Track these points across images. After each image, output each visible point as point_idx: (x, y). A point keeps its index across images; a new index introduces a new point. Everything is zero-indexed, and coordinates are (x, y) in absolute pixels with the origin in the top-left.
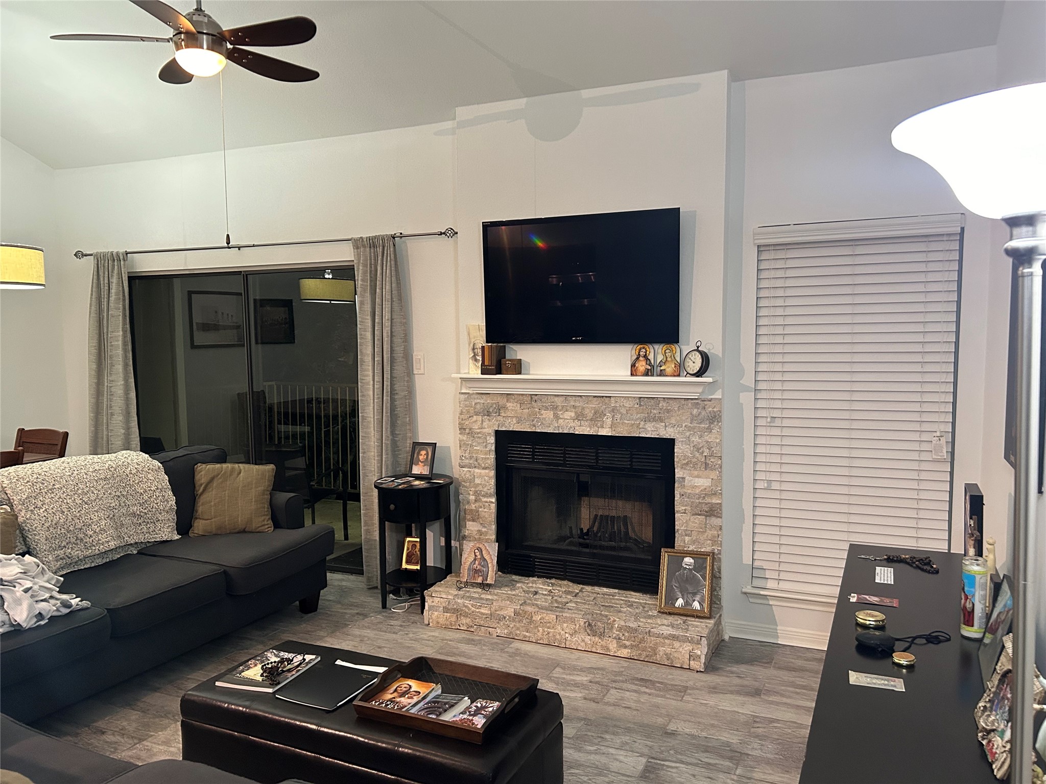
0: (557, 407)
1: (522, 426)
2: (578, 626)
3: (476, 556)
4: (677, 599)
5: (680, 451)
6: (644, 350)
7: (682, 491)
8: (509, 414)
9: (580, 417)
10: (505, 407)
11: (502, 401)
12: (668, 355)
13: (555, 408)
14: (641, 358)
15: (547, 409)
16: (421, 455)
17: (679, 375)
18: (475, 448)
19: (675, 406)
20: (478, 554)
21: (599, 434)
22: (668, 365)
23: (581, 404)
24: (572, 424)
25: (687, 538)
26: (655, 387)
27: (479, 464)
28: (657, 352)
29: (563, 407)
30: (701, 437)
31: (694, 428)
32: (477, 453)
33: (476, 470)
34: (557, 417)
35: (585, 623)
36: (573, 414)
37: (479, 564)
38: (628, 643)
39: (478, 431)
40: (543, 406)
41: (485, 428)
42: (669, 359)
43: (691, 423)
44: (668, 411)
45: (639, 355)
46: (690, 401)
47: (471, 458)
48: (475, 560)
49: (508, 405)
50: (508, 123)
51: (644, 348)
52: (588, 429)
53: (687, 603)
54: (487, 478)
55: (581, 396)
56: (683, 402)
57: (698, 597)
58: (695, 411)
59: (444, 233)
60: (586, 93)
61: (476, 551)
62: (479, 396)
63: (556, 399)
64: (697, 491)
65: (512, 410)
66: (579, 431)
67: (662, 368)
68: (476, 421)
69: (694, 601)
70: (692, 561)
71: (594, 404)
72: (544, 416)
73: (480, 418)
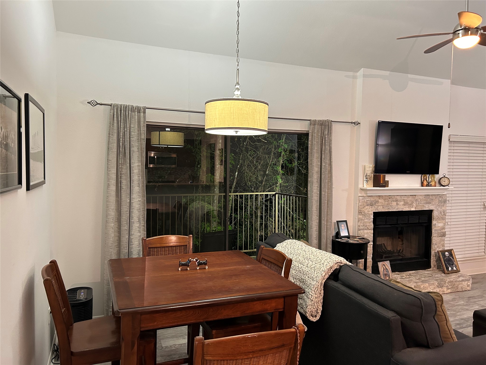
0: (398, 200)
1: (385, 209)
2: (435, 285)
3: (384, 268)
4: (449, 268)
5: (435, 214)
6: (425, 177)
7: (435, 229)
8: (379, 204)
9: (405, 204)
10: (378, 202)
11: (377, 199)
12: (432, 178)
13: (397, 201)
14: (425, 180)
15: (394, 201)
16: (342, 227)
17: (436, 186)
18: (365, 221)
19: (434, 197)
20: (384, 267)
21: (411, 210)
22: (433, 182)
23: (406, 199)
24: (403, 207)
25: (436, 246)
26: (428, 191)
27: (367, 228)
28: (429, 177)
29: (400, 200)
30: (441, 208)
31: (440, 205)
32: (366, 223)
33: (366, 231)
34: (397, 204)
35: (438, 283)
36: (403, 203)
37: (386, 271)
38: (450, 287)
39: (367, 213)
40: (393, 200)
41: (370, 212)
42: (433, 180)
43: (438, 203)
44: (432, 199)
45: (424, 179)
46: (439, 195)
47: (364, 225)
48: (384, 270)
49: (379, 200)
50: (383, 80)
51: (425, 176)
52: (408, 208)
53: (452, 268)
54: (370, 234)
55: (406, 195)
56: (436, 196)
57: (454, 266)
58: (440, 199)
59: (354, 123)
60: (410, 76)
61: (383, 266)
62: (368, 197)
63: (397, 197)
64: (439, 228)
65: (381, 203)
66: (405, 210)
67: (431, 184)
68: (367, 208)
69: (453, 267)
70: (448, 253)
71: (410, 198)
72: (393, 205)
73: (368, 207)
